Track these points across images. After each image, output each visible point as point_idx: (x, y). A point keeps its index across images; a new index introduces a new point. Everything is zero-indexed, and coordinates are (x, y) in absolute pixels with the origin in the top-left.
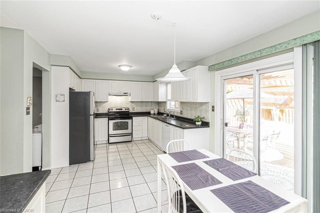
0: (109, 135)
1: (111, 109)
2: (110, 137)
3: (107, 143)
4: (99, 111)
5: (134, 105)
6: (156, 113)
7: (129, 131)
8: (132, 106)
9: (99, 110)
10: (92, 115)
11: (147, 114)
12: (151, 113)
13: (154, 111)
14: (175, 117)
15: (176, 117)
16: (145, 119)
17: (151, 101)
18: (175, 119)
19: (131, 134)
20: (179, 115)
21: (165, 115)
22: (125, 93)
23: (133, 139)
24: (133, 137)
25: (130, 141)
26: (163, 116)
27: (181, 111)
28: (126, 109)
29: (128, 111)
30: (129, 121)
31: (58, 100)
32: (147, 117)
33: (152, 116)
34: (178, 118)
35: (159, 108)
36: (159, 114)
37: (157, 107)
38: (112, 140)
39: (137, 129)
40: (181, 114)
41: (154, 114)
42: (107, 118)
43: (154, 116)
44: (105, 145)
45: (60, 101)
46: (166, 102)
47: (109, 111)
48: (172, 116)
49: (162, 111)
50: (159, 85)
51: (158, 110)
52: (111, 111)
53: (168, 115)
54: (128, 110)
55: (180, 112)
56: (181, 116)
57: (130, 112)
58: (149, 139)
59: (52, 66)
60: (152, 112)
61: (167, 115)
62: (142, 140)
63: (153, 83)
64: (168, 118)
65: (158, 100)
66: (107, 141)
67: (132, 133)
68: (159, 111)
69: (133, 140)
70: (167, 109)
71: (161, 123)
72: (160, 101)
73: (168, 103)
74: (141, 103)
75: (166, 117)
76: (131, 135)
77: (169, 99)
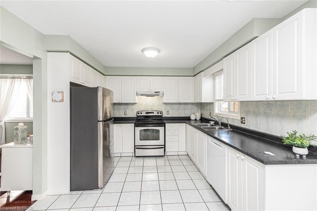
0: (135, 146)
1: (140, 112)
2: (137, 148)
3: (134, 155)
4: (126, 115)
5: (168, 107)
6: (198, 118)
7: (161, 142)
8: (166, 109)
9: (126, 113)
10: (101, 121)
11: (186, 120)
12: (191, 118)
13: (196, 115)
14: (229, 128)
15: (232, 127)
16: (182, 126)
17: (192, 102)
18: (231, 131)
19: (163, 146)
20: (238, 124)
21: (212, 123)
22: (157, 92)
23: (166, 153)
24: (166, 150)
25: (162, 156)
26: (209, 124)
27: (242, 118)
28: (158, 113)
29: (161, 115)
30: (161, 129)
31: (54, 99)
32: (185, 124)
33: (193, 123)
34: (236, 130)
35: (203, 112)
36: (203, 120)
37: (199, 111)
38: (139, 152)
39: (171, 140)
40: (242, 122)
41: (196, 120)
42: (134, 124)
43: (196, 123)
44: (130, 158)
45: (57, 101)
46: (213, 103)
47: (138, 115)
48: (225, 125)
49: (207, 116)
50: (203, 78)
51: (201, 114)
52: (140, 115)
53: (216, 123)
54: (161, 113)
55: (240, 119)
56: (243, 126)
57: (163, 116)
58: (188, 155)
59: (48, 53)
60: (193, 117)
61: (214, 123)
62: (178, 155)
63: (193, 77)
64: (217, 127)
65: (201, 101)
66: (134, 154)
67: (165, 145)
68: (203, 116)
69: (166, 155)
70: (214, 114)
71: (206, 137)
72: (203, 101)
73: (217, 105)
74: (178, 106)
75: (213, 125)
76: (163, 148)
77: (217, 99)
